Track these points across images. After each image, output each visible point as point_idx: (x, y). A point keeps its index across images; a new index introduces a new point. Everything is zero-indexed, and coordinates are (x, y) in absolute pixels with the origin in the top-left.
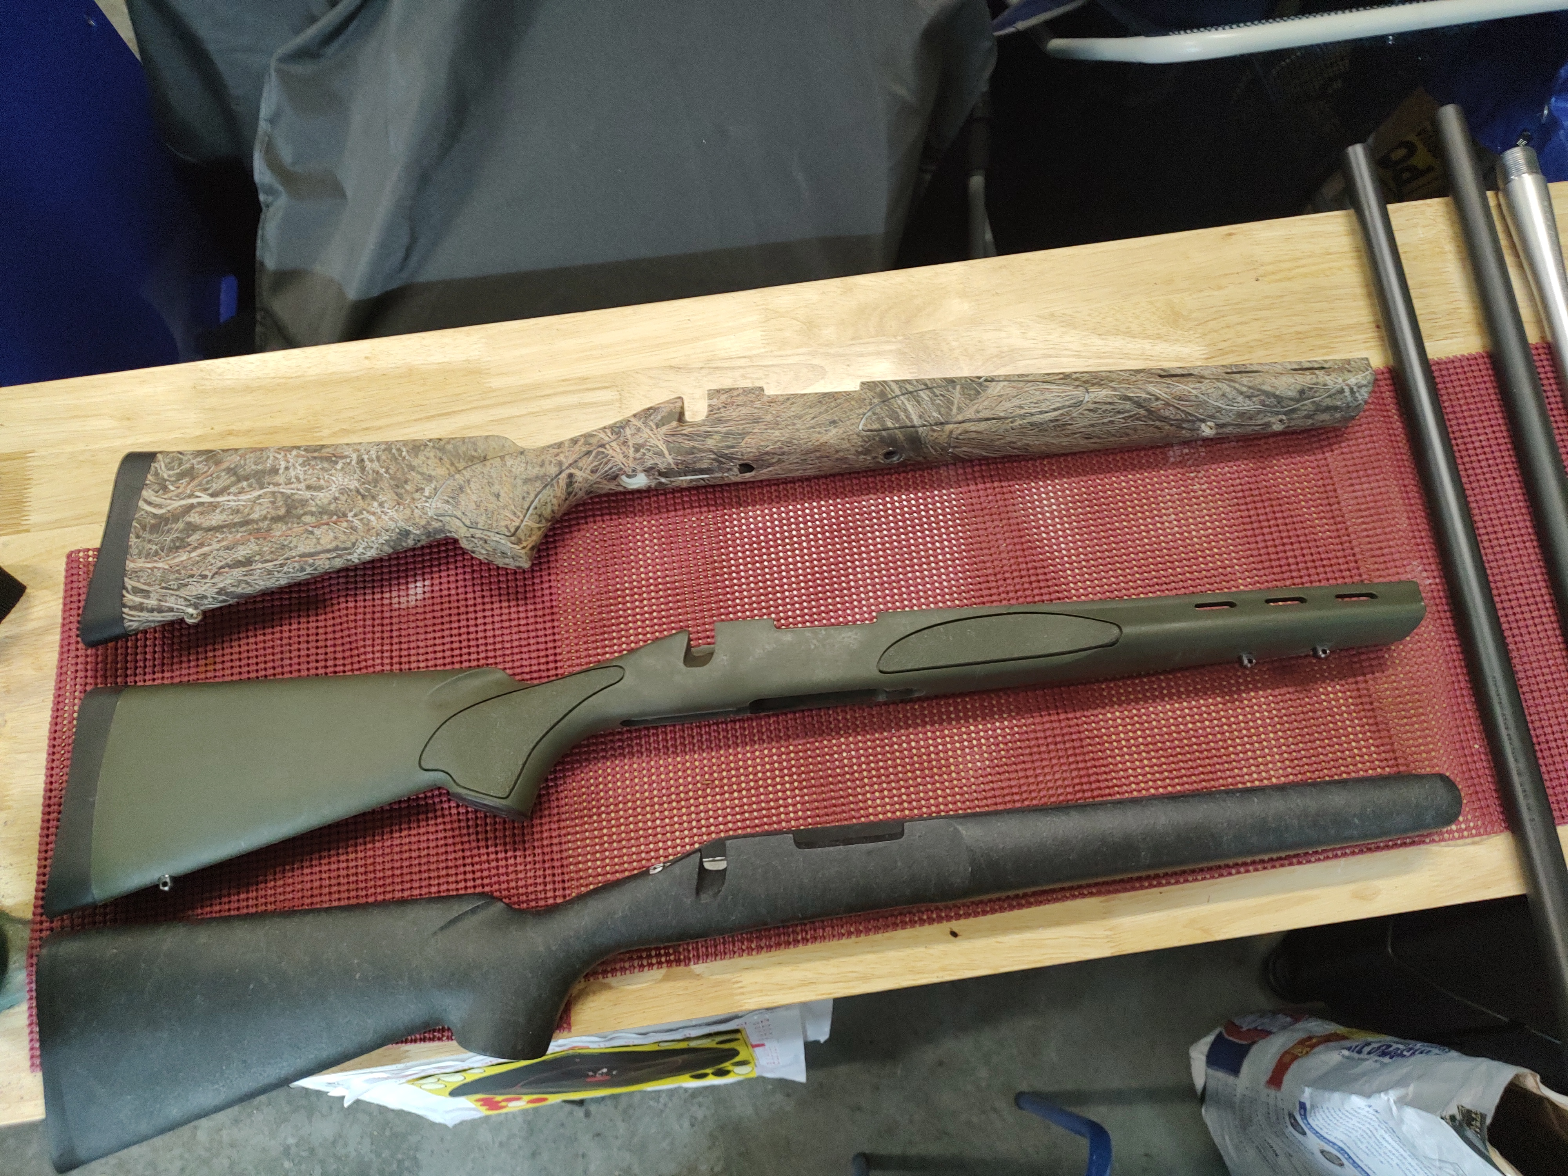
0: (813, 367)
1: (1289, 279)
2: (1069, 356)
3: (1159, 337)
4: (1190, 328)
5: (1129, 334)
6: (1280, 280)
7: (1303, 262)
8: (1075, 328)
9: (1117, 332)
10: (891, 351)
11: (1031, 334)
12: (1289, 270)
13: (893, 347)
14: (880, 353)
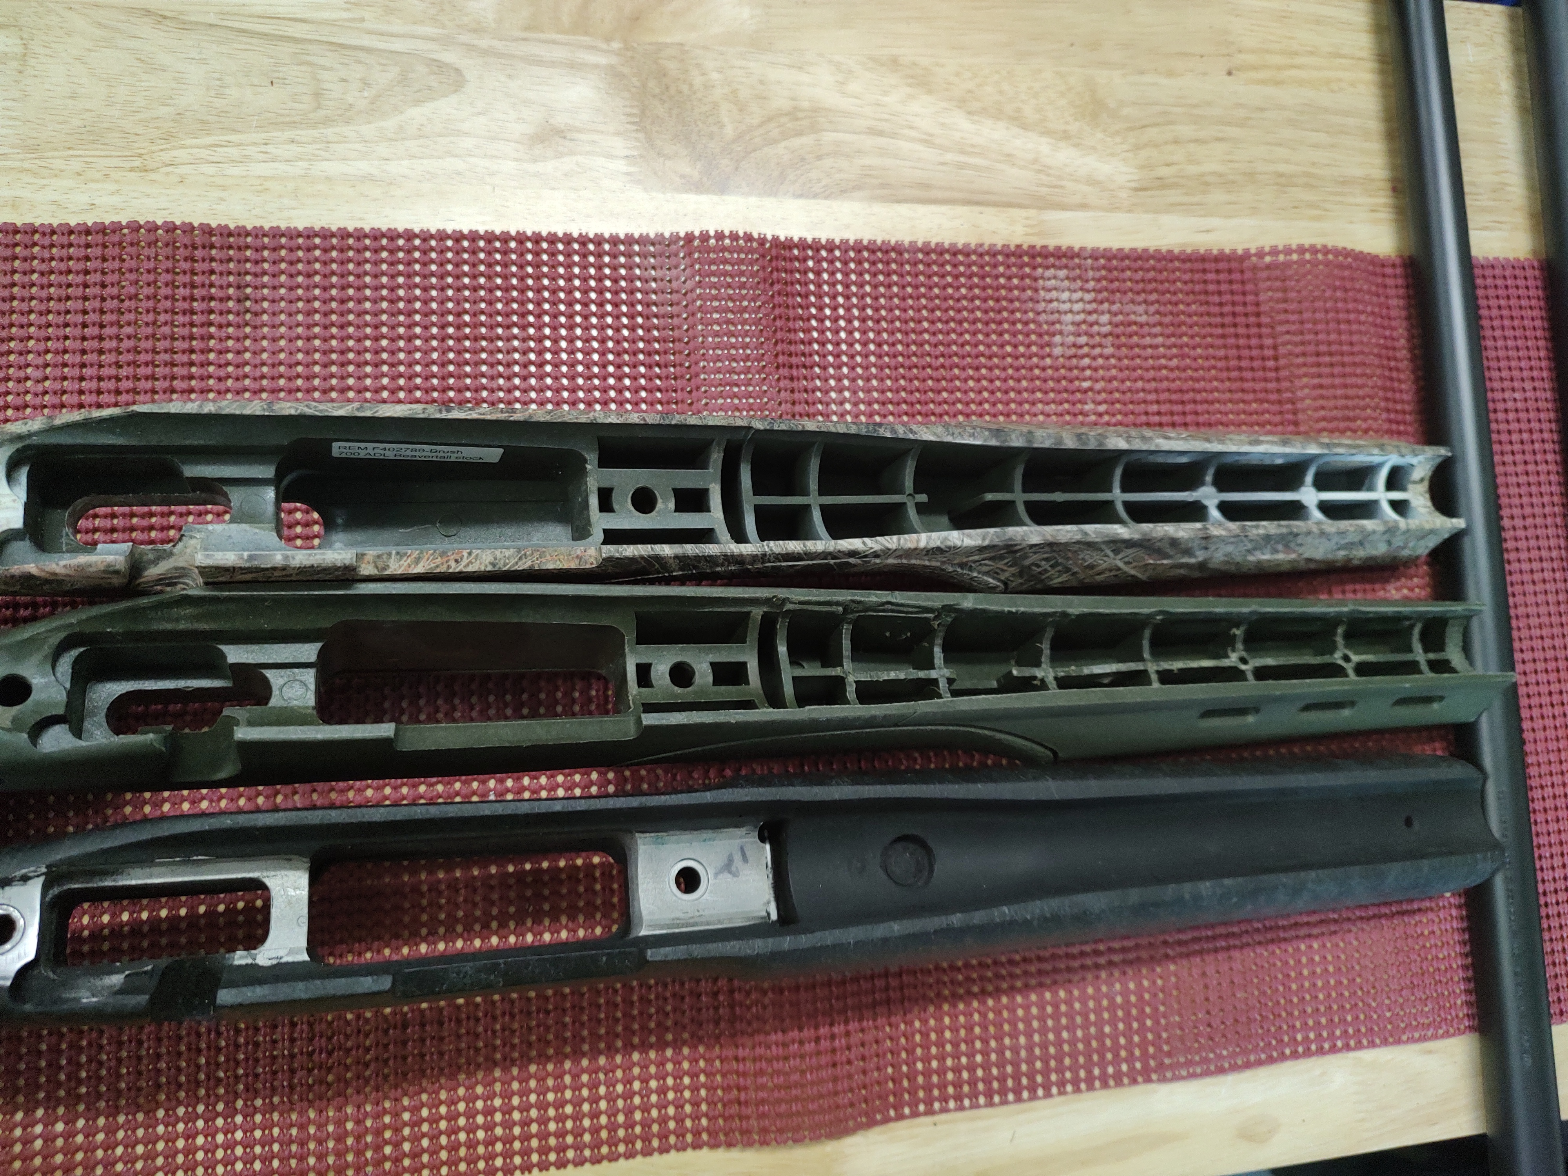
0: (438, 67)
1: (1278, 83)
2: (913, 140)
3: (1066, 136)
4: (1117, 133)
5: (1018, 120)
6: (1262, 82)
7: (1299, 60)
8: (930, 92)
9: (997, 113)
10: (597, 66)
11: (854, 87)
12: (1279, 68)
13: (602, 60)
14: (573, 66)
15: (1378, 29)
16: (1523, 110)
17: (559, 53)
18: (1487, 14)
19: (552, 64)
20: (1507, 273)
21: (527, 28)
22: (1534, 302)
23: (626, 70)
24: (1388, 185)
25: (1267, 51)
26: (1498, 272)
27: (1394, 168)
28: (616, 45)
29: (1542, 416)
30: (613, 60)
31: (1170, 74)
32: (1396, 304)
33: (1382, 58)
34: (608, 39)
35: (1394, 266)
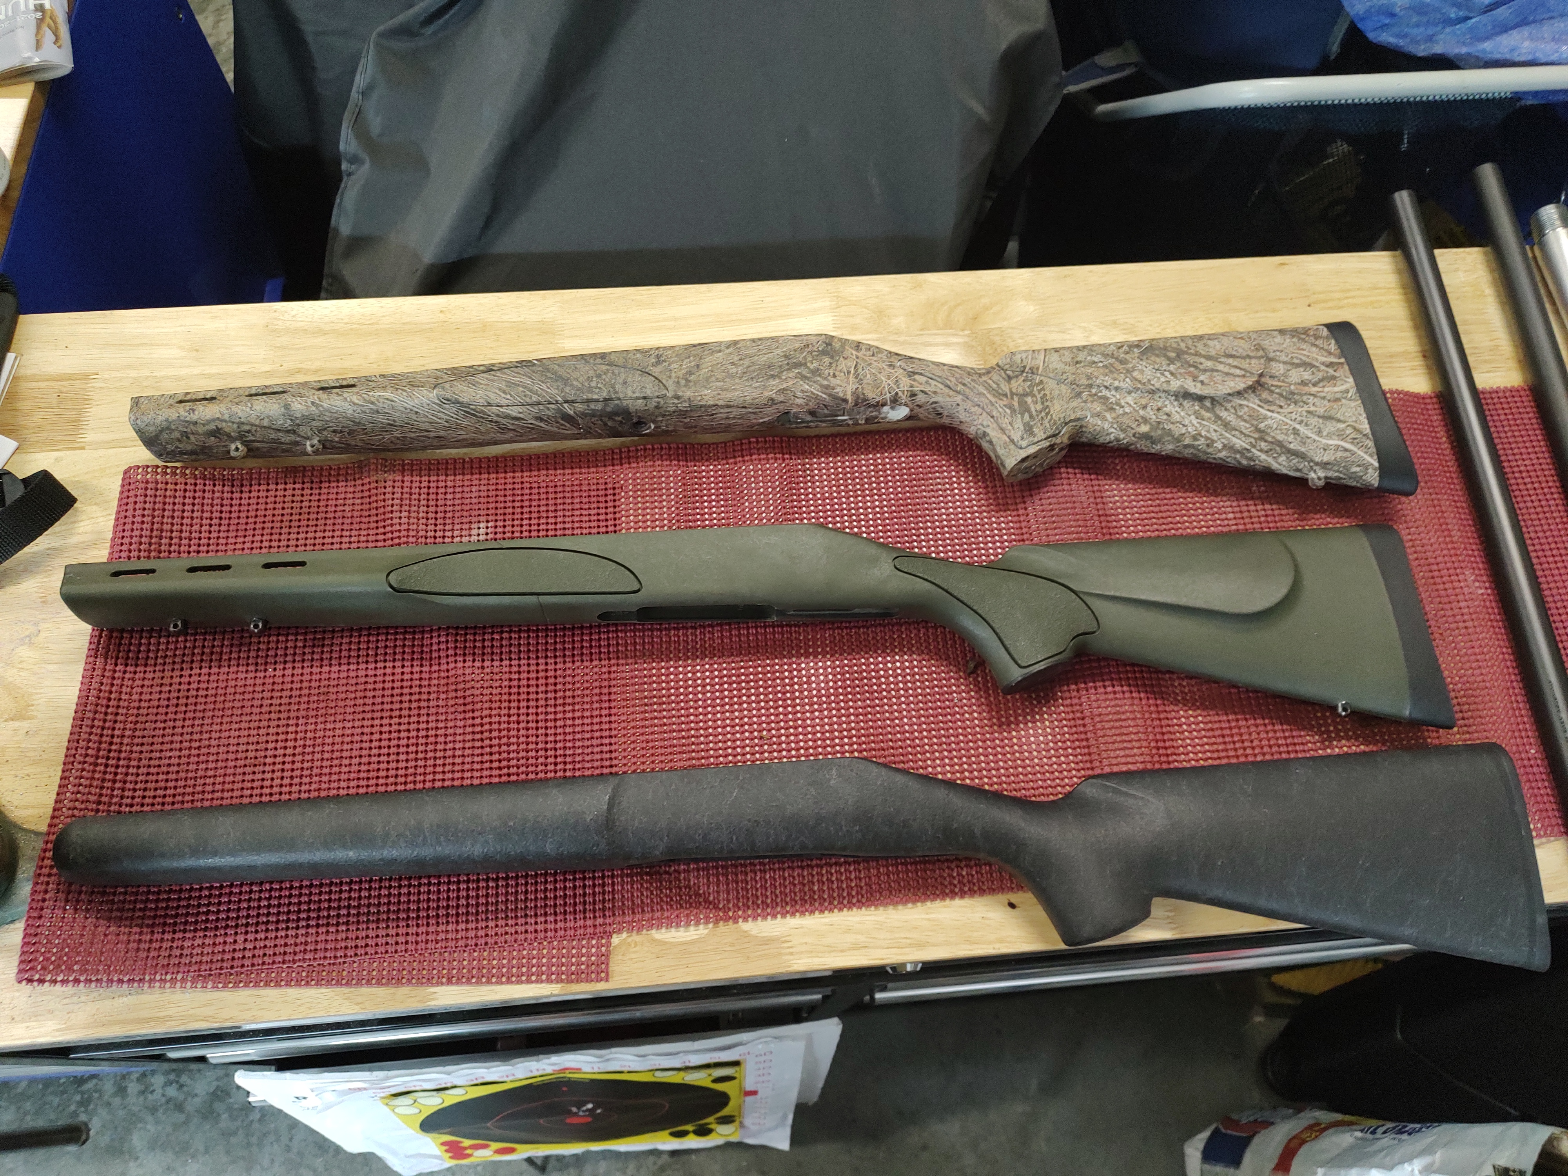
1: (1340, 308)
6: (1331, 308)
7: (1351, 294)
10: (958, 343)
12: (1340, 299)
13: (961, 340)
14: (947, 345)
15: (1399, 272)
16: (1502, 304)
17: (939, 339)
18: (1468, 253)
19: (937, 345)
20: (1507, 394)
21: (922, 330)
22: (1528, 409)
23: (974, 343)
24: (1420, 355)
25: (1331, 292)
26: (1501, 394)
27: (1421, 345)
28: (967, 332)
29: (1546, 473)
30: (967, 339)
31: (1274, 311)
32: (1436, 418)
33: (1404, 287)
34: (963, 330)
35: (1431, 398)
